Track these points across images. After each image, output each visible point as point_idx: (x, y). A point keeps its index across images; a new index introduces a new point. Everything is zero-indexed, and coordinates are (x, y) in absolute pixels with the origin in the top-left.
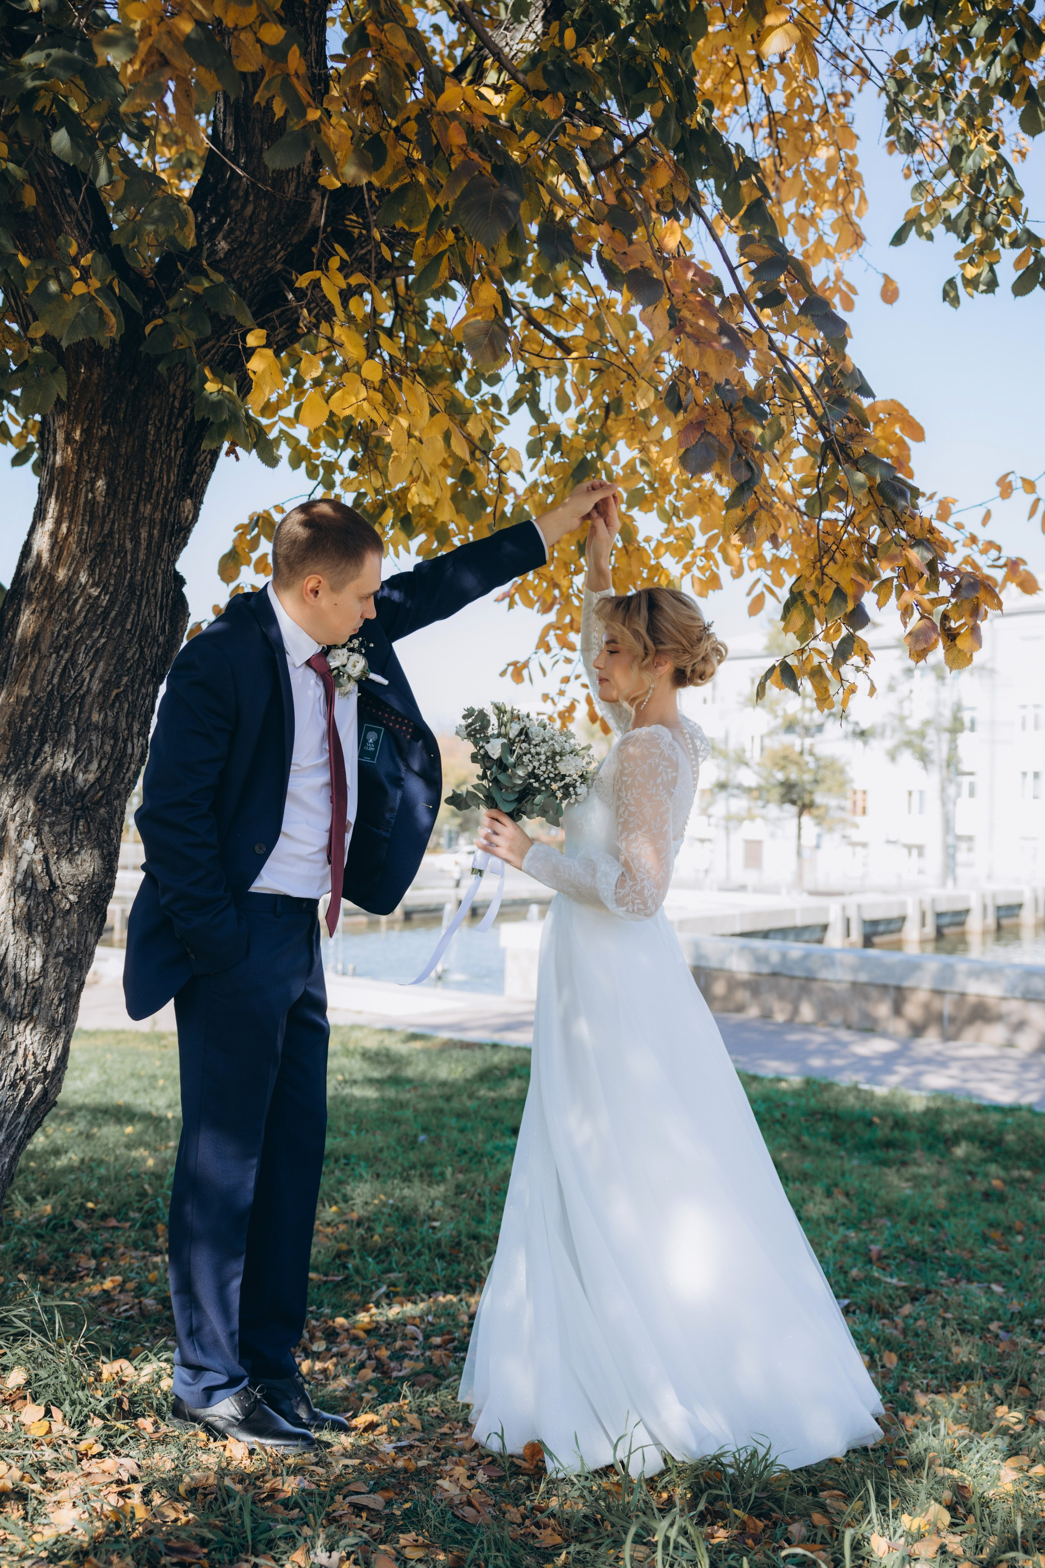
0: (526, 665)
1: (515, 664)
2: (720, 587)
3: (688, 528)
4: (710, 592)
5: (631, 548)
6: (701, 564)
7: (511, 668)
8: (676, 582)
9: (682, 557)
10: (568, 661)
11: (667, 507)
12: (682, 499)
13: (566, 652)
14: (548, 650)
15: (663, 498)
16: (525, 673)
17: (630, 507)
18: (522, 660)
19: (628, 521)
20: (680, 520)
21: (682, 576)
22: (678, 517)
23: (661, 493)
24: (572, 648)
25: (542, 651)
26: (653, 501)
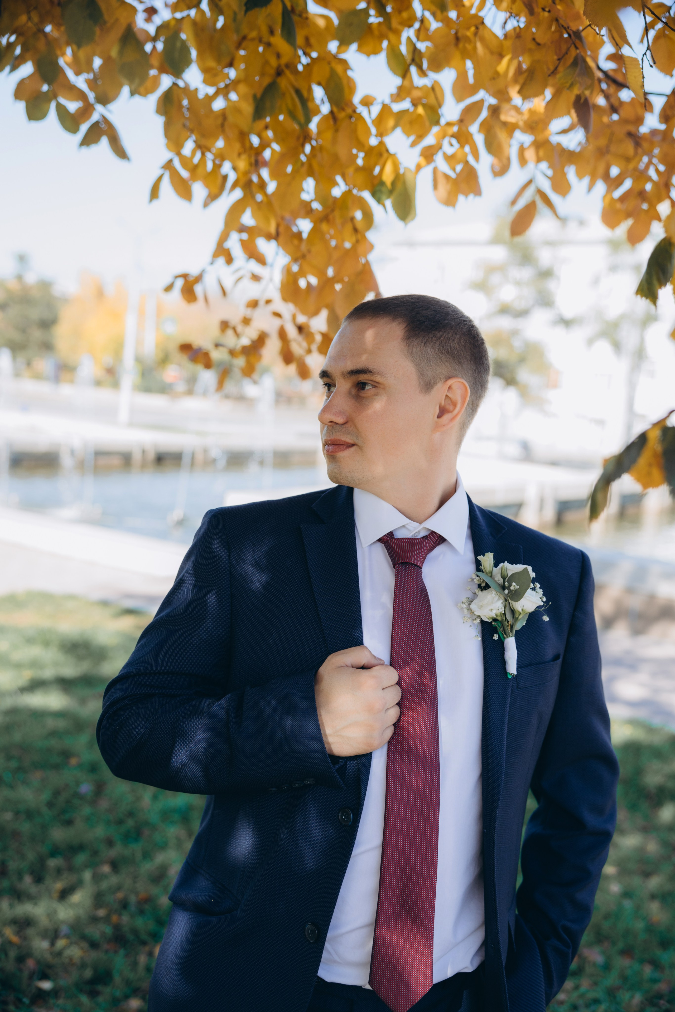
0: (199, 279)
1: (185, 276)
2: (477, 192)
3: (435, 89)
4: (461, 198)
5: (341, 115)
6: (450, 151)
7: (180, 283)
8: (409, 177)
9: (421, 137)
10: (256, 278)
11: (403, 49)
12: (428, 38)
13: (254, 266)
14: (229, 260)
15: (398, 33)
16: (198, 289)
17: (344, 43)
18: (194, 271)
19: (339, 69)
20: (423, 73)
21: (419, 167)
22: (420, 67)
23: (395, 23)
24: (261, 260)
25: (221, 261)
26: (382, 37)
